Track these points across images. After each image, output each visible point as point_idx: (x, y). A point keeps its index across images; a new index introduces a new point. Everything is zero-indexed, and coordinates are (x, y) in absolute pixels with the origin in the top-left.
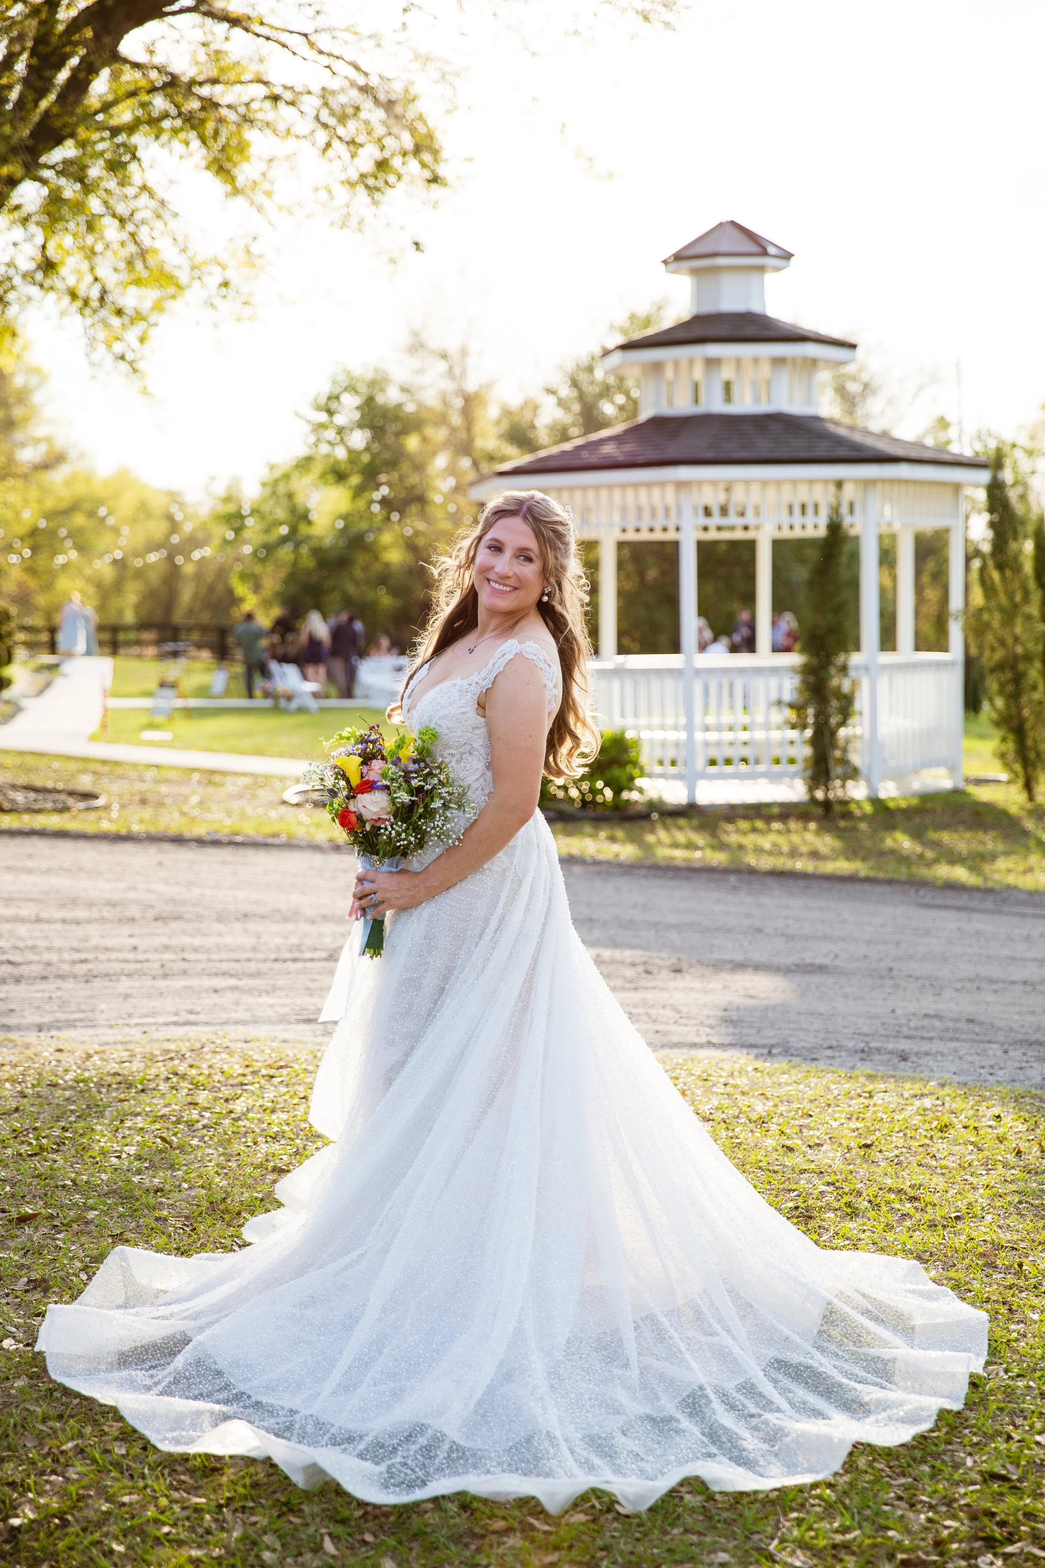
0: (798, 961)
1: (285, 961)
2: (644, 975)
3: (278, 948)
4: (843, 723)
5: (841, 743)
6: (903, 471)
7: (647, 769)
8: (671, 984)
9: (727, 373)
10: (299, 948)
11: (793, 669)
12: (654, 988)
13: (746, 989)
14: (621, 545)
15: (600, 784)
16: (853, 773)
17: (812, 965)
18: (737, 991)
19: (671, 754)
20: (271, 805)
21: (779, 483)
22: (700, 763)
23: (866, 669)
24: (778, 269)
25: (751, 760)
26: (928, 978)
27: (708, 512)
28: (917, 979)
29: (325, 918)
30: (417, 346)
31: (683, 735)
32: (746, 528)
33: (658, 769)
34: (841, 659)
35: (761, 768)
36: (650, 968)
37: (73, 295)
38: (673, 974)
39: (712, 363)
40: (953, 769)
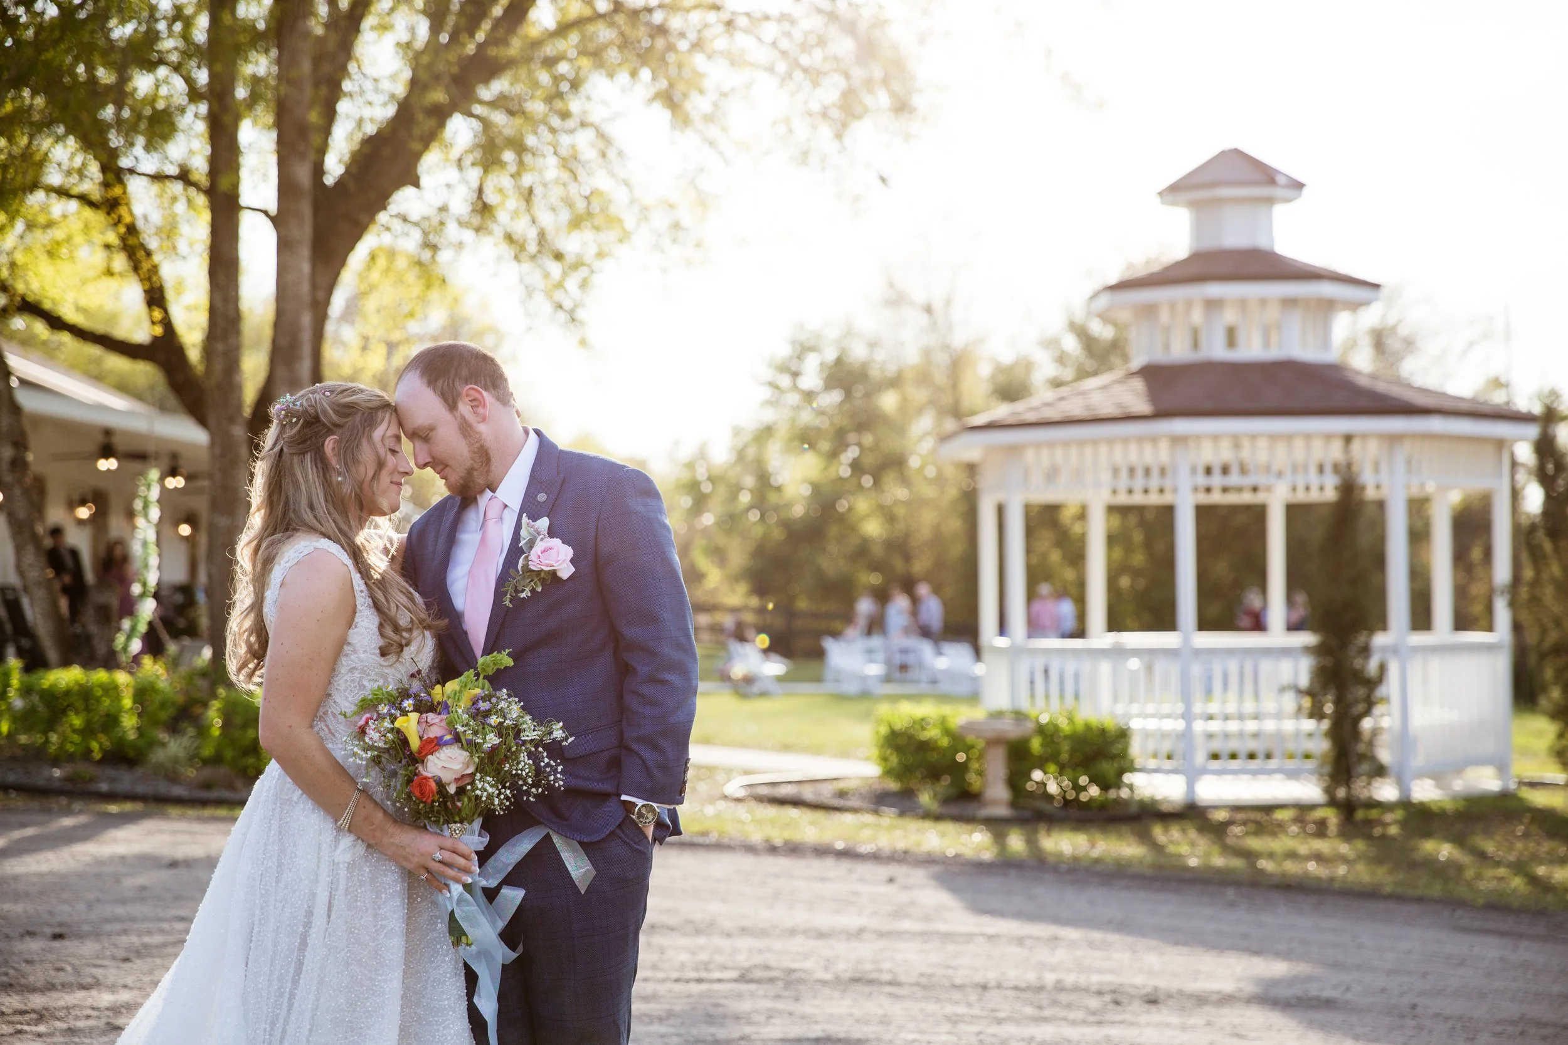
0: (1300, 993)
1: (687, 981)
2: (1112, 1006)
3: (683, 966)
4: (1367, 712)
5: (1366, 736)
6: (1436, 424)
7: (1138, 763)
8: (1143, 1019)
9: (1230, 316)
10: (706, 966)
11: (1307, 649)
12: (1122, 1022)
13: (1234, 1026)
14: (1112, 509)
15: (1083, 780)
16: (1380, 771)
17: (1317, 998)
18: (1222, 1029)
19: (1166, 746)
20: (711, 800)
21: (1289, 437)
22: (1200, 757)
23: (1395, 650)
24: (1288, 200)
25: (1261, 755)
26: (1460, 1018)
27: (1208, 471)
28: (1447, 1018)
29: (744, 931)
30: (896, 300)
31: (1180, 725)
32: (1255, 489)
33: (1152, 763)
34: (1361, 639)
35: (1273, 764)
36: (1119, 998)
37: (509, 238)
38: (1147, 1006)
39: (1213, 305)
40: (1502, 768)
